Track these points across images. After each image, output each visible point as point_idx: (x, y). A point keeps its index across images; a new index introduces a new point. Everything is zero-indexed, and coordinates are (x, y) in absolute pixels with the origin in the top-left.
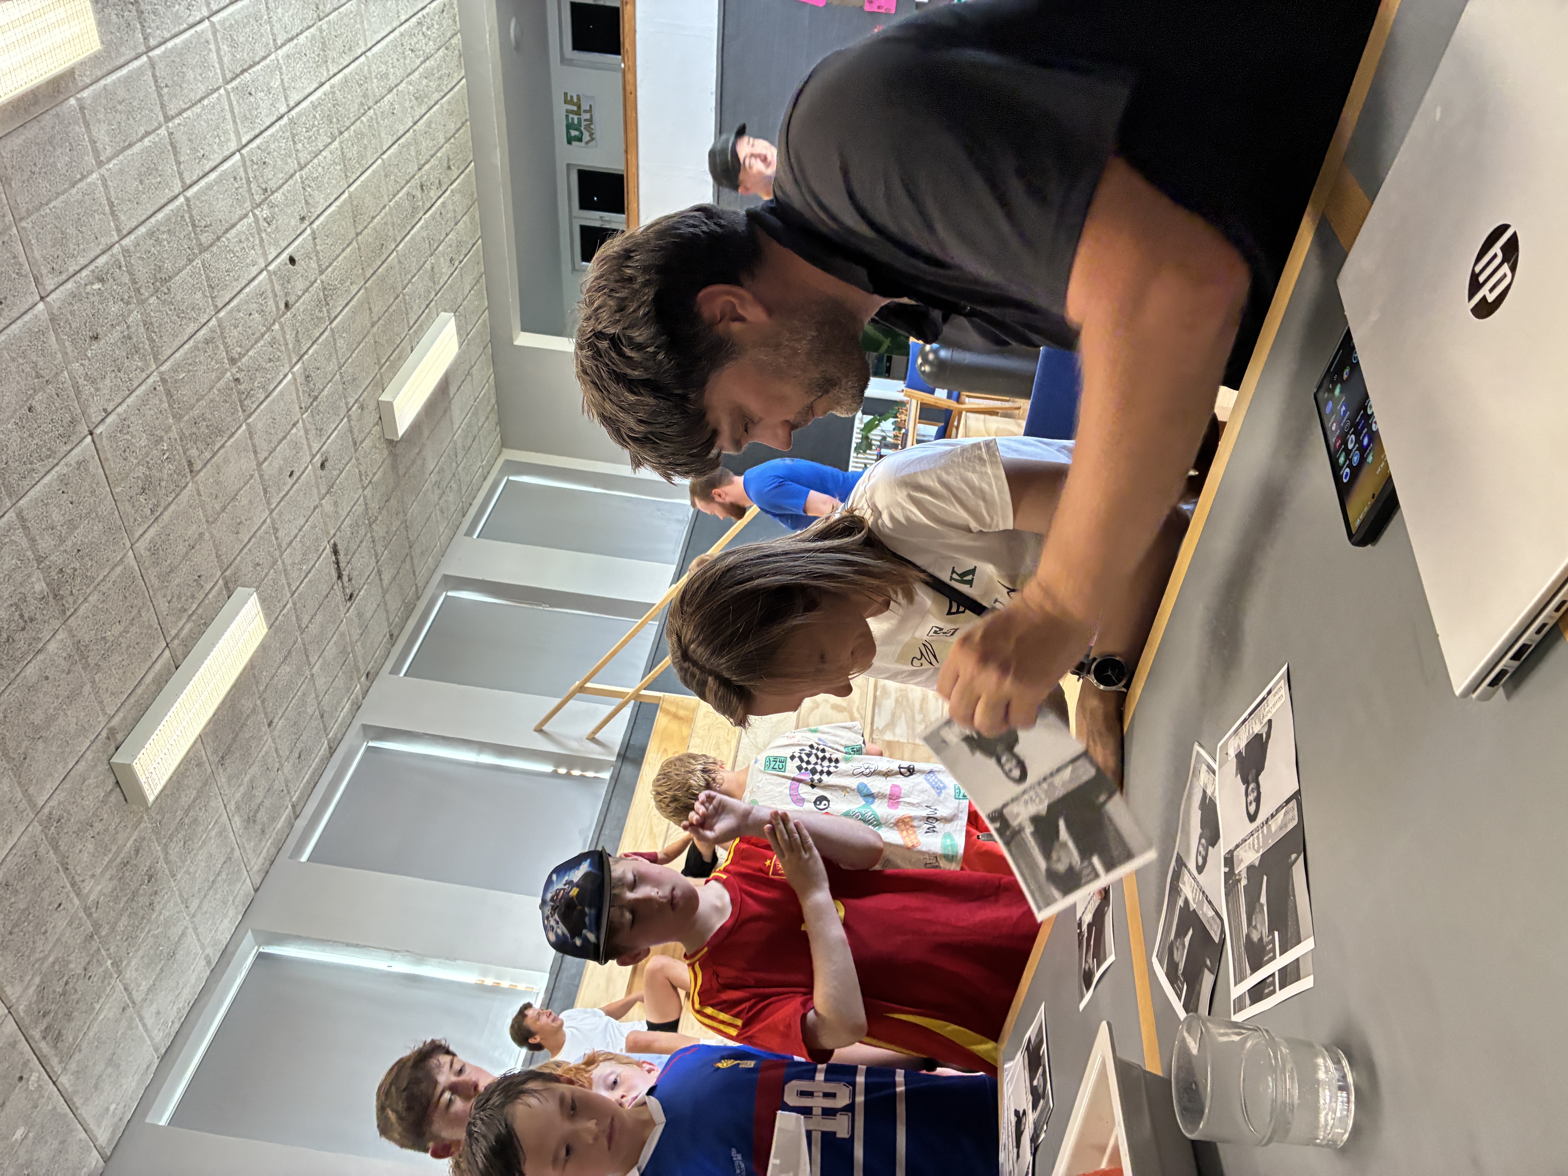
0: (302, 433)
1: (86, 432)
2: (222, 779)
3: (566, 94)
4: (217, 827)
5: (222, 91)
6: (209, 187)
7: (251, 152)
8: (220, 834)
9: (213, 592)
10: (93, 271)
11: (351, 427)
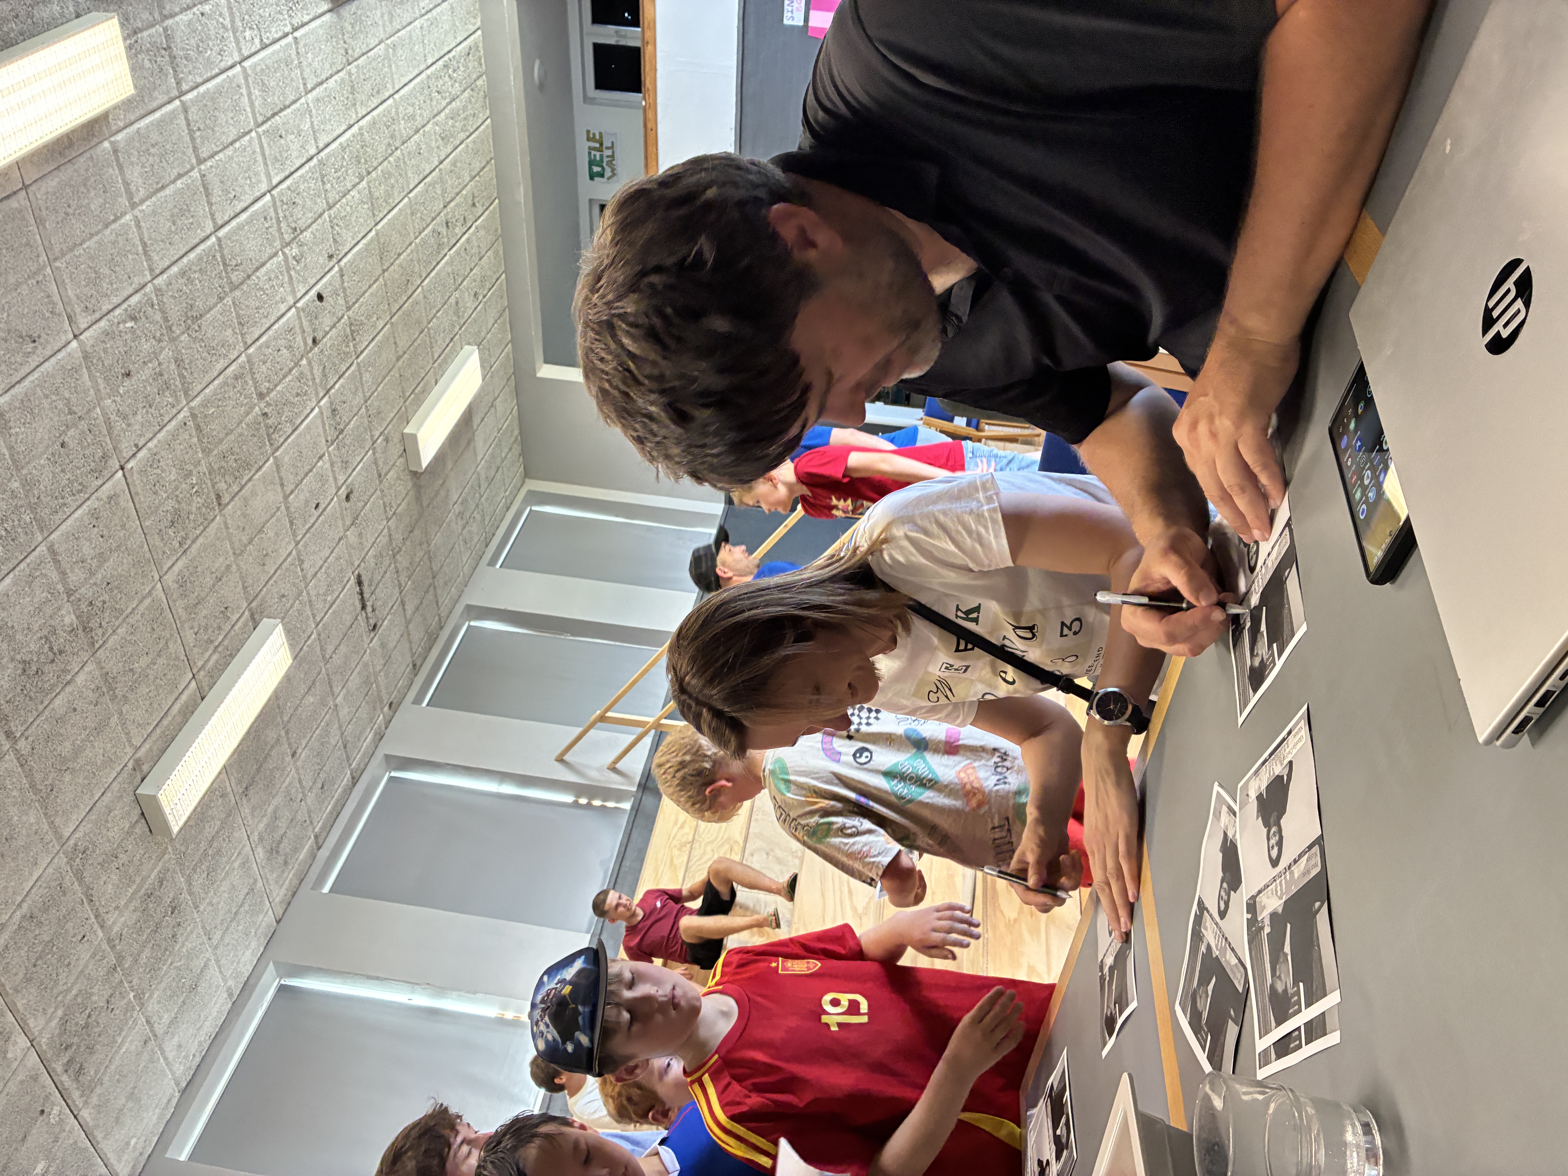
0: (328, 465)
1: (117, 467)
2: (246, 810)
3: (588, 132)
4: (241, 857)
5: (253, 134)
6: (240, 227)
7: (281, 193)
8: (243, 864)
9: (240, 624)
10: (126, 310)
11: (376, 459)
